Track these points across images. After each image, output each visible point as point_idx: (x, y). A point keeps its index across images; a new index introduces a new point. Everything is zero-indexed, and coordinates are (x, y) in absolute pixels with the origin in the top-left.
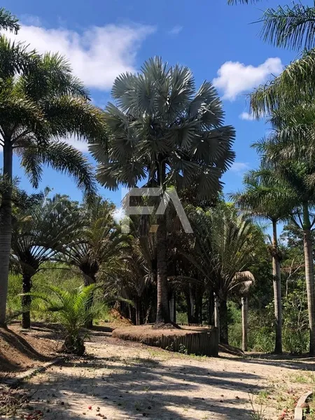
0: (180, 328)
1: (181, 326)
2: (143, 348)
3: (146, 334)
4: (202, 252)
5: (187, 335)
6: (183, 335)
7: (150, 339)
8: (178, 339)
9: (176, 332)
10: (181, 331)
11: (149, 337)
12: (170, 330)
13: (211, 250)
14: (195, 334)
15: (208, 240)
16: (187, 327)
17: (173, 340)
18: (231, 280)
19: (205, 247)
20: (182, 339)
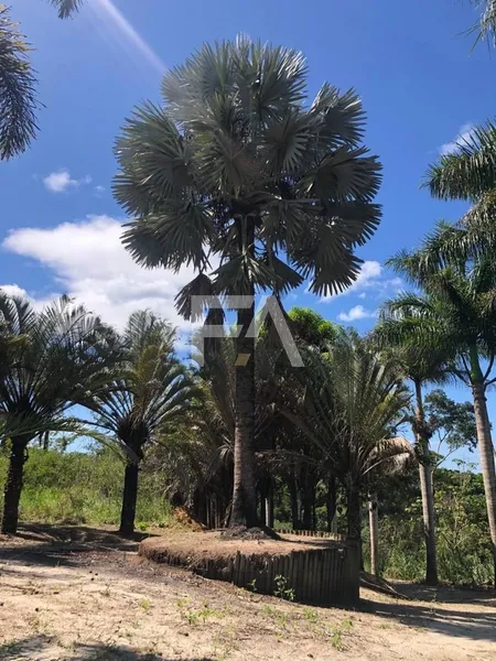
0: (278, 538)
1: (281, 535)
2: (192, 585)
3: (202, 548)
4: (317, 410)
5: (295, 554)
6: (285, 553)
7: (211, 562)
8: (272, 564)
9: (270, 546)
10: (280, 543)
11: (208, 556)
12: (256, 542)
13: (332, 407)
14: (311, 552)
15: (326, 390)
16: (293, 537)
17: (261, 566)
18: (367, 456)
19: (321, 402)
20: (281, 562)
